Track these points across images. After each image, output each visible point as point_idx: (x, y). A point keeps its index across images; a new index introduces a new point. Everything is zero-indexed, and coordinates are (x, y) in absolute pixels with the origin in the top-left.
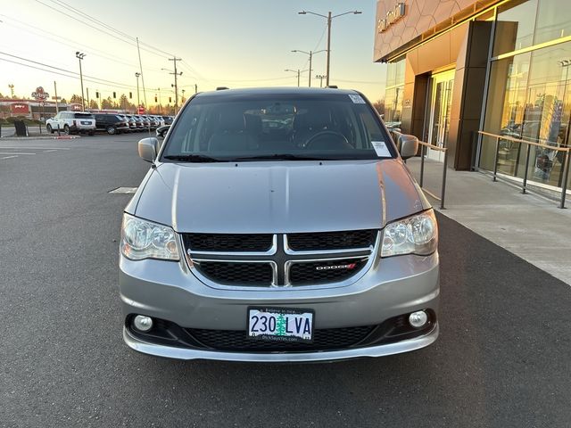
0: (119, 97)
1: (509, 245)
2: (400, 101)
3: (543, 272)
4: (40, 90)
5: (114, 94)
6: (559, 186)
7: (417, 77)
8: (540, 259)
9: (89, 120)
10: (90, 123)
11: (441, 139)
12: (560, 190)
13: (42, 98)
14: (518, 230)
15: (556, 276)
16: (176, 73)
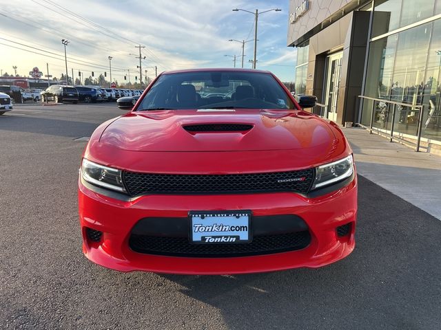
4: (36, 70)
13: (37, 76)
16: (140, 57)
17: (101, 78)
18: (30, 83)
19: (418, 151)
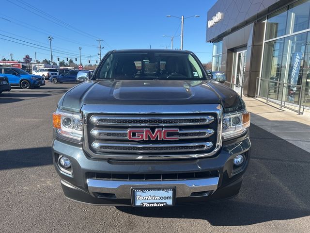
0: (69, 60)
2: (220, 62)
5: (67, 58)
7: (228, 50)
9: (55, 73)
10: (56, 74)
11: (240, 83)
13: (28, 61)
15: (290, 142)
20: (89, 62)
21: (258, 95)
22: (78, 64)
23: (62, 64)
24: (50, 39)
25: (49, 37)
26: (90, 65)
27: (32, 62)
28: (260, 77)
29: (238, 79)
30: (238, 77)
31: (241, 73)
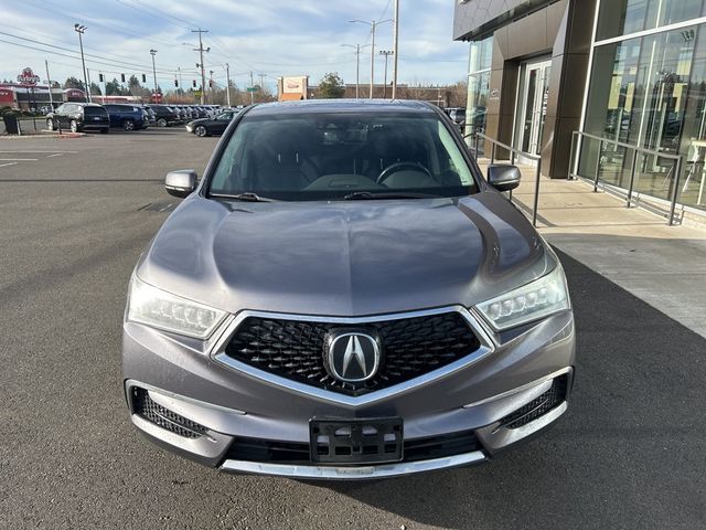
0: (127, 78)
1: (607, 271)
3: (640, 301)
4: (28, 73)
5: (123, 76)
6: (669, 199)
7: (505, 61)
8: (639, 286)
12: (670, 203)
13: (30, 82)
14: (618, 253)
16: (201, 49)
17: (134, 82)
18: (18, 94)
19: (671, 224)
20: (177, 85)
21: (575, 172)
22: (150, 89)
23: (111, 88)
24: (79, 28)
25: (77, 26)
26: (179, 91)
27: (39, 84)
28: (581, 130)
29: (527, 133)
30: (529, 128)
31: (536, 118)
